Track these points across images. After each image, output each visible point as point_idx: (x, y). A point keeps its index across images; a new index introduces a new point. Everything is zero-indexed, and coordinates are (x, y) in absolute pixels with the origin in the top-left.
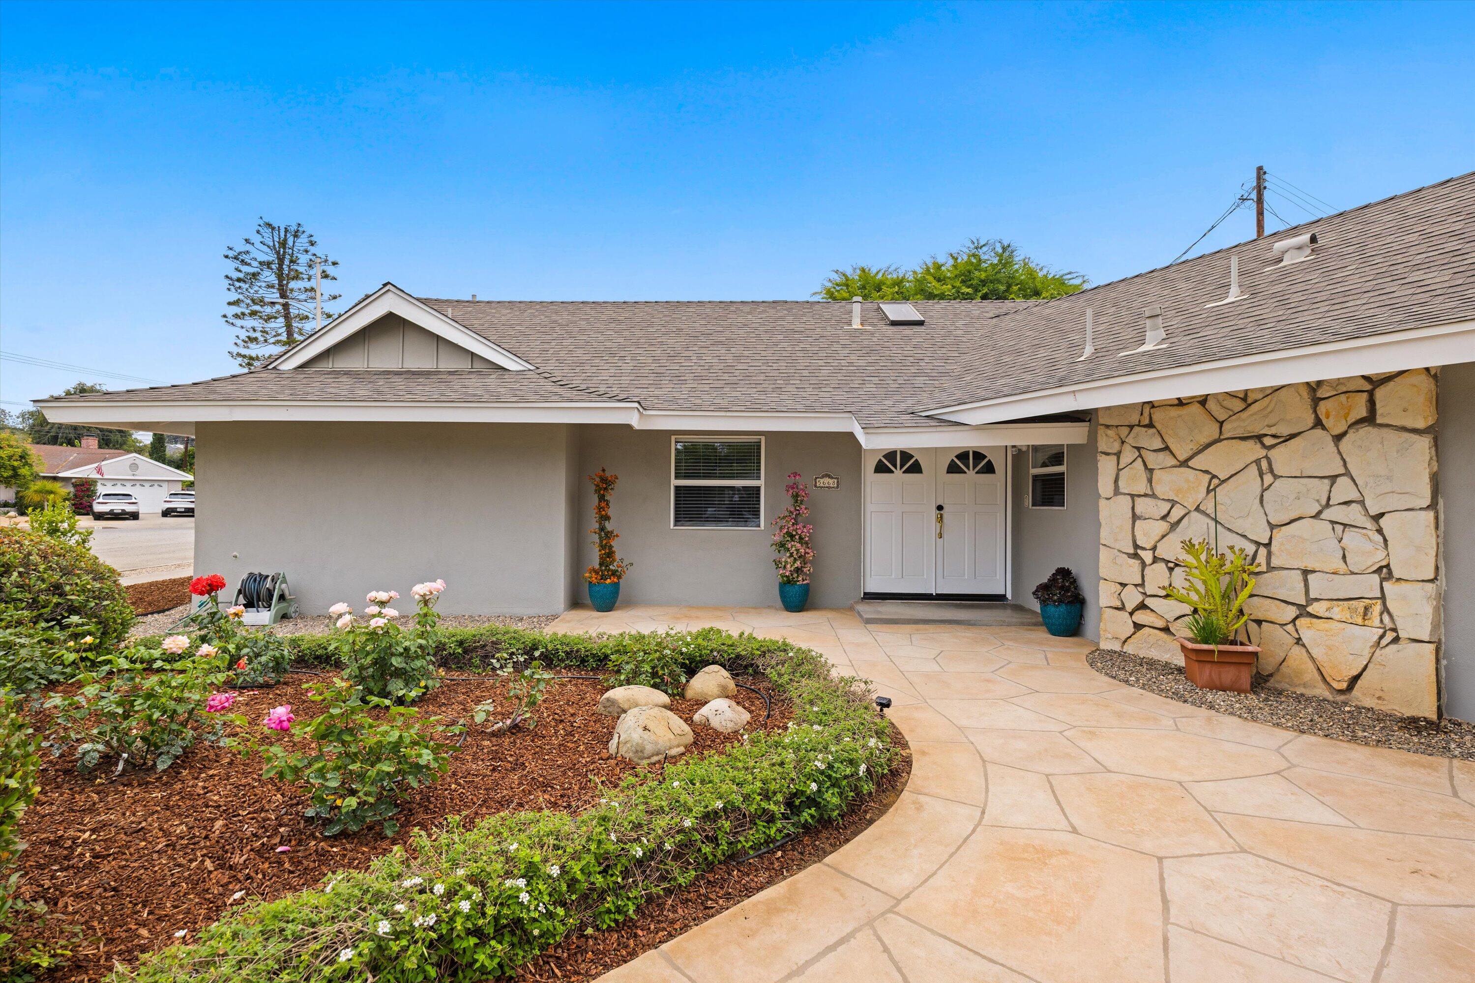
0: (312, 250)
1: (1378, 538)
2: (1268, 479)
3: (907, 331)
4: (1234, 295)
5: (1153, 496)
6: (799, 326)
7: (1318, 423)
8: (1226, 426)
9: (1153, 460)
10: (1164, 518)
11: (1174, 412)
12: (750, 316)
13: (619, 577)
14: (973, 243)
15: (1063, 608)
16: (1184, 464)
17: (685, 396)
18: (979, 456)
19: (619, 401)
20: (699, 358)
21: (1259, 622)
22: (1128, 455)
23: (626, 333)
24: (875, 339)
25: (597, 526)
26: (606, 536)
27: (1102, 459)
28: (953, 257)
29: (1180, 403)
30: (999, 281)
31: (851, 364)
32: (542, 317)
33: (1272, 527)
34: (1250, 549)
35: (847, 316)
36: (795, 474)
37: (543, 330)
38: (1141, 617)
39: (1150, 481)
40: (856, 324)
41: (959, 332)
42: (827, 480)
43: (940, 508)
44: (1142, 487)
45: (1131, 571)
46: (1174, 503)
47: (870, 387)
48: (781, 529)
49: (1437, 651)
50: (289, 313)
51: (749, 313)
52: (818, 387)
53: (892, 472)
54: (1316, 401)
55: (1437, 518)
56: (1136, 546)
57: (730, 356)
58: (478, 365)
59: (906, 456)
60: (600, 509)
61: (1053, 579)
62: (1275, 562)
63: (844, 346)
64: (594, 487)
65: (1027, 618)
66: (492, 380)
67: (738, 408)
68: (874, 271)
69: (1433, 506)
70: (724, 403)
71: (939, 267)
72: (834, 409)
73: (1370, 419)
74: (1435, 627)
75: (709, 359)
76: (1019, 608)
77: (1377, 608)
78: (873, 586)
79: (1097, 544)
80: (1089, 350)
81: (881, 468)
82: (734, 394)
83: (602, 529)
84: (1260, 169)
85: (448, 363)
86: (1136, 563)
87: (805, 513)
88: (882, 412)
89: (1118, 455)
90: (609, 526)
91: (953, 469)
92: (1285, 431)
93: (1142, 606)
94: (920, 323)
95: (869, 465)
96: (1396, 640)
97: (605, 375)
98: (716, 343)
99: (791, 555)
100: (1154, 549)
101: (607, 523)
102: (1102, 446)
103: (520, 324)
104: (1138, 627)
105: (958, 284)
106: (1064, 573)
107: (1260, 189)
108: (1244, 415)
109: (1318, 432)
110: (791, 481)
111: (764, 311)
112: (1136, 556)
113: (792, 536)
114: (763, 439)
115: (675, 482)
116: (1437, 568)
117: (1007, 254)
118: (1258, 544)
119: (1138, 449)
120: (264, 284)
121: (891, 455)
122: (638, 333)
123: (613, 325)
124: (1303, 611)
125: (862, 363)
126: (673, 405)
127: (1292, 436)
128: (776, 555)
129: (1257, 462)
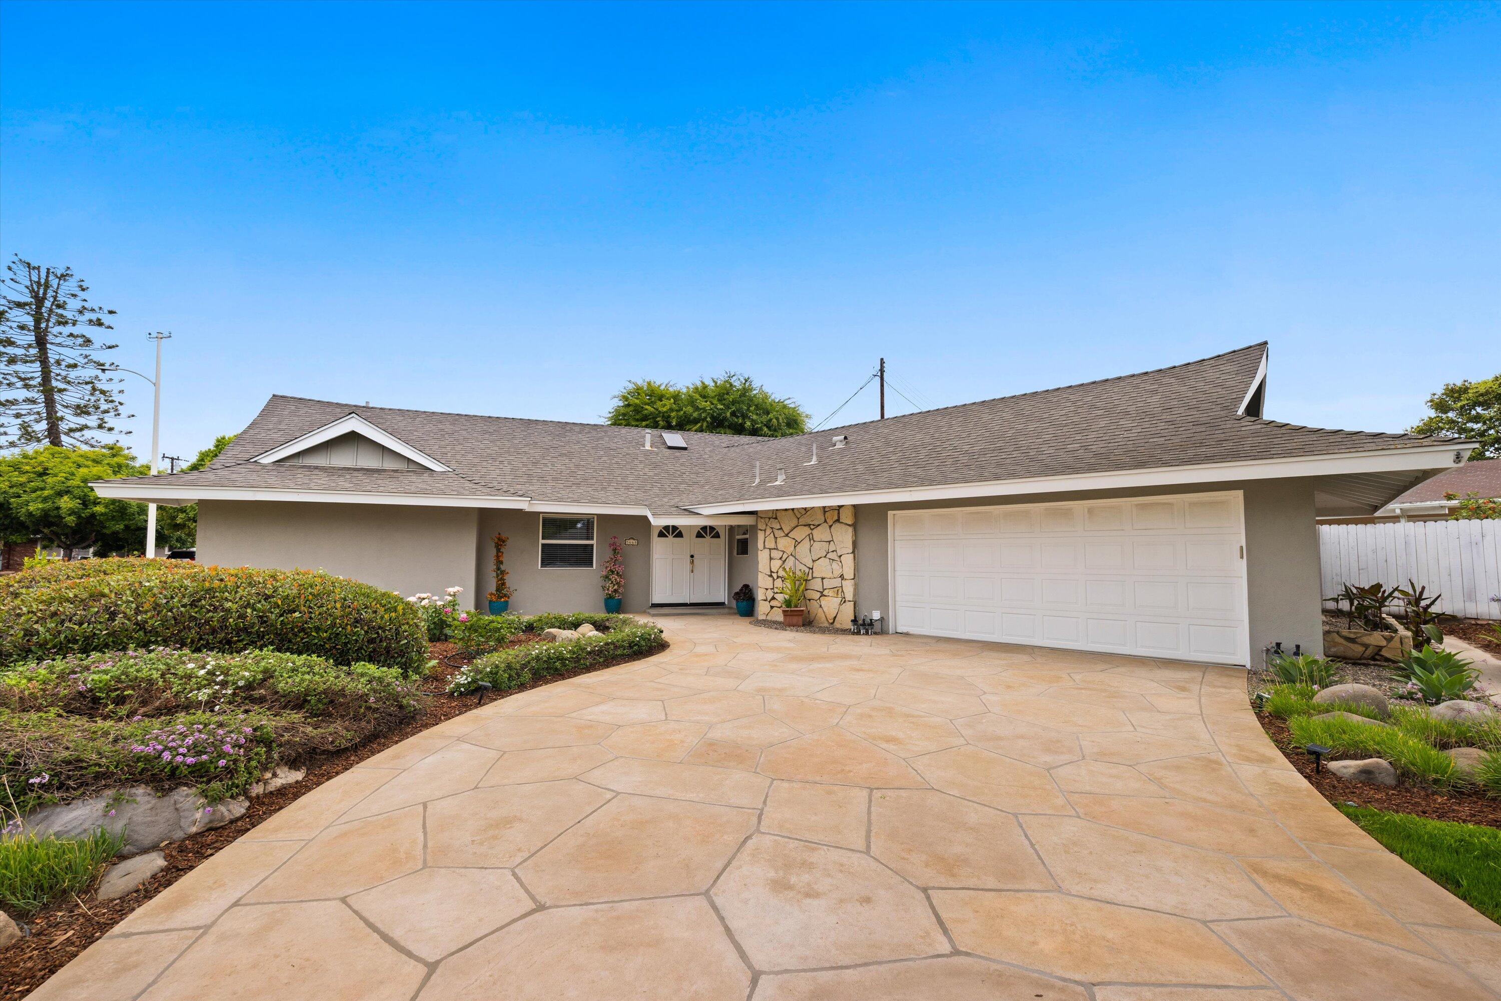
0: (82, 295)
1: (840, 564)
2: (812, 541)
3: (678, 453)
4: (814, 461)
5: (777, 549)
6: (613, 446)
7: (825, 521)
8: (800, 520)
9: (776, 532)
10: (781, 558)
11: (783, 513)
12: (580, 435)
13: (509, 598)
14: (727, 373)
15: (745, 603)
16: (787, 535)
17: (550, 491)
18: (712, 528)
19: (520, 496)
20: (553, 465)
21: (809, 600)
22: (769, 531)
23: (498, 443)
24: (659, 458)
25: (495, 567)
26: (501, 574)
27: (759, 532)
28: (714, 381)
29: (786, 510)
30: (743, 402)
31: (645, 474)
32: (431, 426)
33: (814, 561)
34: (807, 570)
35: (642, 440)
36: (615, 538)
37: (435, 436)
38: (773, 603)
39: (776, 542)
40: (648, 447)
41: (707, 456)
42: (632, 541)
43: (692, 556)
44: (773, 546)
45: (768, 583)
46: (784, 552)
47: (656, 490)
48: (607, 568)
49: (855, 604)
50: (47, 358)
51: (580, 433)
52: (627, 488)
53: (667, 537)
54: (825, 512)
55: (854, 557)
56: (771, 572)
57: (572, 465)
58: (412, 467)
59: (675, 528)
60: (498, 557)
61: (741, 590)
62: (814, 575)
63: (641, 462)
64: (493, 545)
65: (732, 611)
66: (426, 476)
67: (584, 501)
68: (658, 383)
69: (853, 552)
70: (575, 497)
71: (705, 387)
72: (637, 503)
73: (838, 521)
74: (854, 595)
75: (559, 467)
76: (730, 608)
77: (840, 591)
78: (656, 599)
79: (757, 571)
80: (757, 481)
81: (661, 535)
82: (579, 491)
83: (498, 569)
84: (882, 359)
85: (390, 464)
86: (771, 579)
87: (620, 559)
88: (662, 505)
89: (765, 530)
90: (503, 567)
91: (699, 535)
92: (817, 523)
93: (773, 598)
94: (685, 449)
95: (655, 533)
96: (845, 602)
97: (494, 475)
98: (561, 455)
99: (612, 582)
100: (777, 572)
101: (501, 566)
102: (759, 527)
103: (416, 431)
104: (772, 607)
105: (715, 402)
106: (746, 586)
107: (882, 371)
108: (805, 516)
109: (825, 524)
110: (612, 541)
111: (589, 432)
112: (771, 576)
113: (613, 572)
114: (596, 516)
115: (541, 541)
116: (855, 575)
117: (747, 384)
118: (809, 568)
119: (772, 528)
120: (14, 325)
121: (667, 528)
122: (508, 444)
123: (487, 436)
124: (822, 595)
125: (651, 474)
126: (544, 497)
127: (819, 525)
128: (603, 583)
129: (809, 535)
